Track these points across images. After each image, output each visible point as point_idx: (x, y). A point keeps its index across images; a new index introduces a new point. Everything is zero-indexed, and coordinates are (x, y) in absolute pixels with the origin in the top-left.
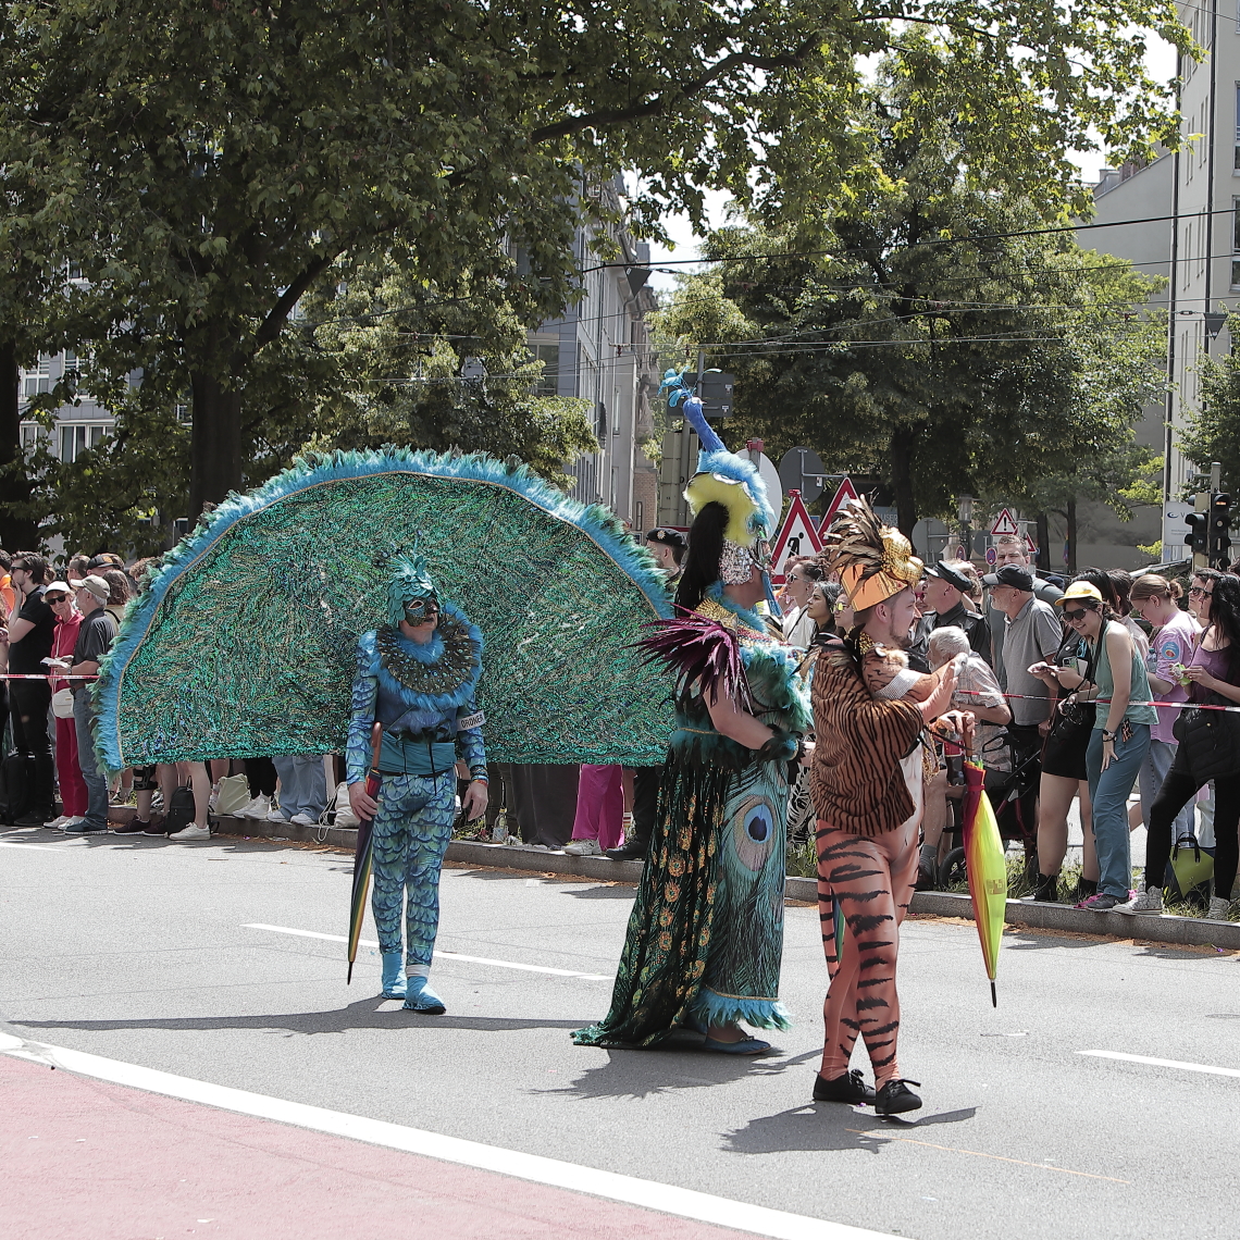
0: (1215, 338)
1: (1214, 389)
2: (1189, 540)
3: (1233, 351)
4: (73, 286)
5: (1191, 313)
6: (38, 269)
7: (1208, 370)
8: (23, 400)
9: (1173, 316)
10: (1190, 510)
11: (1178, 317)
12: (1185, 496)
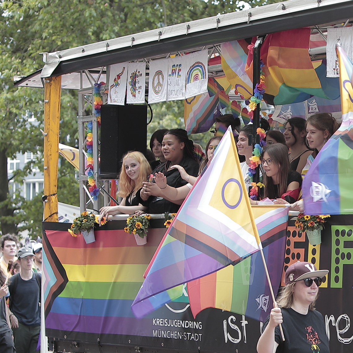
4: (31, 123)
6: (16, 115)
8: (10, 172)
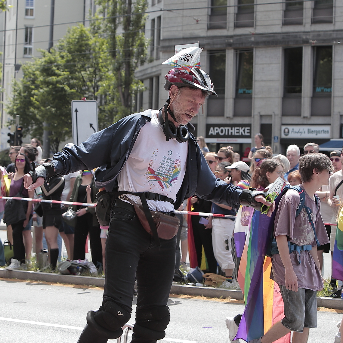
0: (17, 72)
1: (17, 91)
2: (9, 141)
3: (24, 78)
5: (9, 64)
7: (15, 84)
9: (4, 65)
10: (9, 131)
11: (5, 65)
12: (7, 126)
